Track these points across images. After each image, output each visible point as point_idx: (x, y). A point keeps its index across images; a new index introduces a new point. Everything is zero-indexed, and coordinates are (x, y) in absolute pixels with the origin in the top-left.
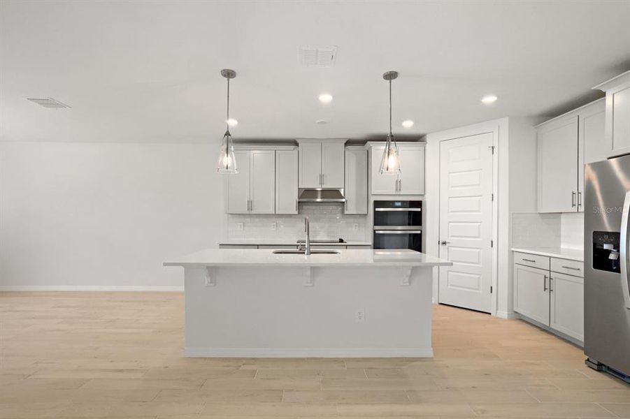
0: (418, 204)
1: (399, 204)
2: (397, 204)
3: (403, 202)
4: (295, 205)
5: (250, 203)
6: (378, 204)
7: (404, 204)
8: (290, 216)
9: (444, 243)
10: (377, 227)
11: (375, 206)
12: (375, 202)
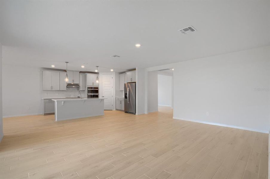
0: (97, 88)
3: (94, 87)
4: (66, 88)
8: (64, 91)
9: (103, 97)
10: (89, 94)
11: (88, 89)
12: (88, 87)
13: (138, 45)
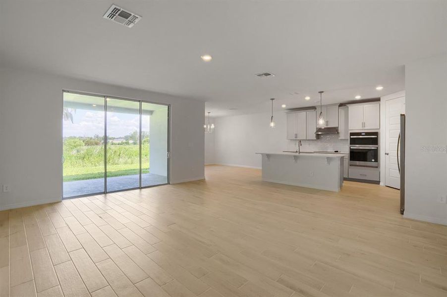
0: (376, 134)
1: (364, 134)
2: (363, 134)
3: (366, 133)
4: (315, 135)
5: (296, 135)
6: (352, 134)
7: (367, 134)
8: (313, 140)
9: (388, 154)
10: (351, 145)
11: (351, 135)
12: (351, 133)
13: (207, 58)
